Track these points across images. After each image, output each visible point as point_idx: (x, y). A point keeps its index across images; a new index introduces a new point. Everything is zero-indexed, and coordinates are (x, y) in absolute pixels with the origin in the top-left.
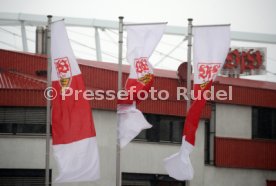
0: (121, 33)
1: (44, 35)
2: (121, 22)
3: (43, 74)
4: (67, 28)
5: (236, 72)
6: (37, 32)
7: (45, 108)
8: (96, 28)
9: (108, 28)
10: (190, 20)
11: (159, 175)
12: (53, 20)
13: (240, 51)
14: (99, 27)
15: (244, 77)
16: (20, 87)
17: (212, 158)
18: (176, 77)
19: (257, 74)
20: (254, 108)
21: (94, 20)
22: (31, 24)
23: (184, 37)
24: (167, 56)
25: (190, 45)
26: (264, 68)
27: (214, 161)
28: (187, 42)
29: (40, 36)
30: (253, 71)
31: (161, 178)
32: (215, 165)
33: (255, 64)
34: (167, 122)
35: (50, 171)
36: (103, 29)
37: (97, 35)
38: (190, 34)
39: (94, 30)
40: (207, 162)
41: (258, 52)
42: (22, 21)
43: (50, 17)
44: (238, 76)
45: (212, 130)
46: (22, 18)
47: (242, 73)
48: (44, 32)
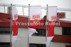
0: (29, 8)
2: (29, 5)
3: (10, 19)
4: (16, 7)
6: (8, 8)
7: (10, 27)
8: (23, 7)
9: (26, 7)
10: (47, 5)
12: (12, 5)
13: (59, 13)
15: (60, 19)
16: (3, 22)
18: (43, 19)
19: (64, 18)
20: (63, 27)
21: (22, 5)
25: (47, 11)
26: (65, 17)
28: (46, 11)
30: (62, 18)
31: (39, 45)
33: (63, 16)
35: (11, 43)
36: (25, 7)
38: (47, 9)
39: (22, 7)
41: (64, 13)
42: (4, 5)
43: (11, 4)
47: (59, 18)
48: (10, 8)
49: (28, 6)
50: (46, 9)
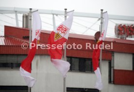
0: (66, 17)
1: (27, 18)
2: (66, 12)
4: (40, 15)
5: (124, 36)
6: (23, 17)
8: (53, 14)
9: (60, 15)
10: (102, 10)
11: (86, 89)
12: (32, 11)
14: (55, 14)
15: (128, 39)
17: (112, 80)
20: (133, 54)
21: (52, 11)
22: (20, 13)
23: (98, 19)
24: (89, 28)
25: (101, 23)
27: (114, 81)
28: (100, 21)
29: (25, 19)
32: (114, 83)
34: (90, 62)
36: (57, 15)
37: (54, 18)
38: (102, 17)
40: (110, 82)
42: (16, 11)
43: (31, 9)
44: (125, 38)
45: (112, 66)
46: (15, 10)
47: (127, 37)
48: (27, 17)
49: (64, 13)
50: (99, 19)
